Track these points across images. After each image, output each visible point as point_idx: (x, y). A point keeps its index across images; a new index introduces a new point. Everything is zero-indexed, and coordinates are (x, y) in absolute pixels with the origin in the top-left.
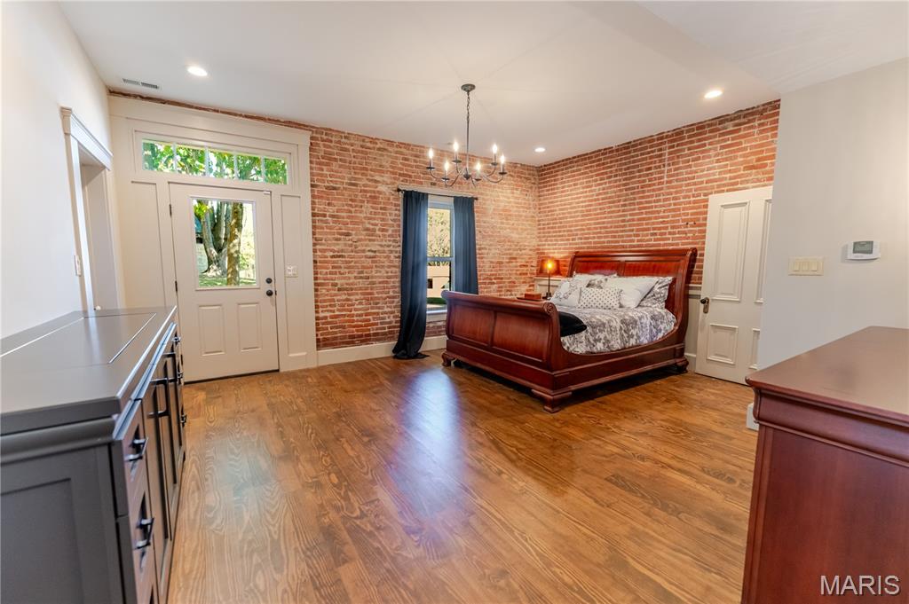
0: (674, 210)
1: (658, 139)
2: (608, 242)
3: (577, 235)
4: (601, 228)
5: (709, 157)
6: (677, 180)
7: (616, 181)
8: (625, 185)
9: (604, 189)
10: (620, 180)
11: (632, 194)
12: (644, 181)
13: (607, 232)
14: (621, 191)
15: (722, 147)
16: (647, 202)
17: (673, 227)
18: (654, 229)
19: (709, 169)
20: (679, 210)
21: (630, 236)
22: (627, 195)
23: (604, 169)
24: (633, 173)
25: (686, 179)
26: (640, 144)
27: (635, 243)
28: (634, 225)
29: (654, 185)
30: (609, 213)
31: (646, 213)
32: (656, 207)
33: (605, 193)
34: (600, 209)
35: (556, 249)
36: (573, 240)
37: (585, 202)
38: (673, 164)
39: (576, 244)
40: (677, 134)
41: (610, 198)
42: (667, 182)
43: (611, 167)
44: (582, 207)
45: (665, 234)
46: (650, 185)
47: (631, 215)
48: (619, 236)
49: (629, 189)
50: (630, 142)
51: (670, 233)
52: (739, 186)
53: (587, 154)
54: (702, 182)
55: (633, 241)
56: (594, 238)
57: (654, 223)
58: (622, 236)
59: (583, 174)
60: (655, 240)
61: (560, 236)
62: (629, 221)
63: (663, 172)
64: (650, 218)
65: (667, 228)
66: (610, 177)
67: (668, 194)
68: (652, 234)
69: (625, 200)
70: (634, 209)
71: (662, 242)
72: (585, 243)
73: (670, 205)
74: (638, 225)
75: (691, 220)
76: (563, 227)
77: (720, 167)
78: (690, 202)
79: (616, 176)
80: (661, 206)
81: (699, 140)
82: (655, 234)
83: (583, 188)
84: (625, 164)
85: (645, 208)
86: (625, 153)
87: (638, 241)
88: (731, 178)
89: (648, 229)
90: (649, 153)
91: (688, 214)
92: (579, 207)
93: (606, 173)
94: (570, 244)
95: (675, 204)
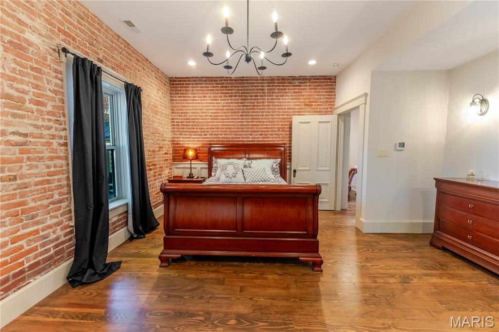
0: (272, 122)
1: (261, 80)
2: (232, 138)
3: (208, 132)
4: (226, 128)
5: (288, 96)
6: (273, 105)
7: (235, 100)
8: (241, 103)
9: (227, 103)
10: (238, 100)
11: (247, 109)
12: (254, 103)
13: (231, 131)
14: (239, 106)
15: (294, 92)
16: (256, 115)
17: (272, 131)
18: (261, 131)
19: (288, 102)
20: (274, 122)
21: (247, 135)
22: (243, 109)
23: (226, 90)
24: (247, 96)
25: (277, 106)
26: (250, 80)
27: (250, 139)
28: (249, 128)
29: (260, 106)
30: (232, 119)
31: (256, 122)
32: (262, 119)
33: (228, 106)
34: (225, 116)
35: (190, 141)
36: (205, 135)
37: (214, 110)
38: (270, 96)
39: (208, 138)
40: (271, 80)
41: (232, 109)
42: (267, 106)
43: (232, 90)
44: (211, 113)
45: (268, 135)
46: (257, 106)
47: (246, 122)
48: (240, 135)
49: (245, 106)
50: (244, 77)
51: (270, 134)
52: (302, 113)
53: (213, 78)
54: (285, 109)
55: (249, 138)
56: (222, 135)
57: (261, 128)
58: (242, 135)
59: (210, 90)
60: (262, 138)
61: (193, 132)
62: (245, 125)
63: (264, 99)
64: (258, 125)
65: (268, 131)
66: (232, 96)
67: (268, 112)
68: (261, 135)
69: (242, 112)
70: (249, 119)
71: (266, 139)
72: (215, 138)
73: (269, 119)
74: (252, 128)
75: (281, 128)
76: (196, 125)
77: (294, 102)
78: (280, 119)
79: (235, 96)
80: (265, 119)
81: (283, 86)
82: (262, 134)
83: (211, 100)
84: (242, 90)
85: (255, 119)
86: (240, 83)
87: (252, 138)
88: (299, 109)
89: (258, 132)
90: (256, 86)
91: (279, 125)
92: (208, 113)
93: (229, 93)
94: (202, 138)
95: (272, 119)
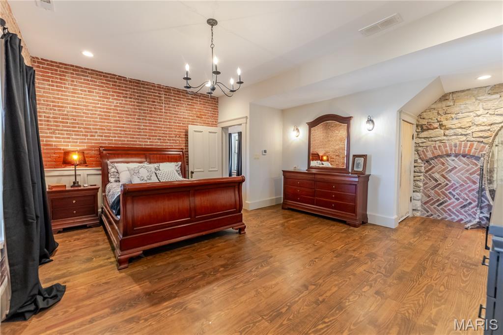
0: (169, 128)
1: (158, 87)
2: (127, 141)
3: (96, 132)
4: (120, 131)
5: (183, 107)
6: (170, 113)
7: (131, 102)
8: (138, 106)
9: (121, 104)
10: (134, 102)
11: (144, 113)
12: (151, 108)
13: (126, 134)
14: (135, 109)
15: (188, 104)
16: (154, 120)
17: (169, 137)
18: (159, 136)
19: (184, 112)
20: (172, 128)
21: (145, 139)
22: (140, 112)
23: (119, 89)
24: (144, 100)
25: (174, 114)
26: (147, 85)
27: (148, 143)
28: (147, 132)
29: (157, 112)
30: (127, 121)
31: (154, 127)
32: (159, 124)
33: (122, 107)
34: (119, 117)
35: (70, 142)
36: (92, 136)
37: (104, 108)
38: (167, 104)
39: (96, 140)
40: (168, 89)
41: (127, 111)
42: (165, 113)
43: (126, 91)
44: (101, 111)
45: (166, 140)
46: (155, 111)
47: (144, 126)
48: (136, 138)
49: (142, 110)
50: (140, 81)
51: (168, 140)
52: (195, 123)
53: (102, 73)
54: (181, 118)
55: (147, 142)
56: (115, 137)
57: (159, 133)
58: (139, 138)
59: (98, 86)
60: (160, 142)
61: (73, 131)
62: (143, 129)
63: (162, 106)
64: (156, 130)
65: (166, 137)
66: (126, 97)
67: (166, 119)
68: (159, 139)
69: (139, 116)
70: (146, 123)
71: (164, 144)
72: (105, 140)
73: (167, 125)
74: (149, 132)
75: (178, 135)
76: (78, 124)
77: (188, 113)
78: (176, 126)
79: (131, 98)
80: (163, 125)
81: (178, 97)
82: (160, 139)
83: (100, 97)
84: (138, 93)
85: (153, 123)
86: (136, 86)
87: (150, 142)
88: (192, 119)
89: (156, 136)
90: (153, 92)
91: (176, 131)
92: (96, 111)
93: (122, 93)
94: (88, 139)
95: (169, 125)
